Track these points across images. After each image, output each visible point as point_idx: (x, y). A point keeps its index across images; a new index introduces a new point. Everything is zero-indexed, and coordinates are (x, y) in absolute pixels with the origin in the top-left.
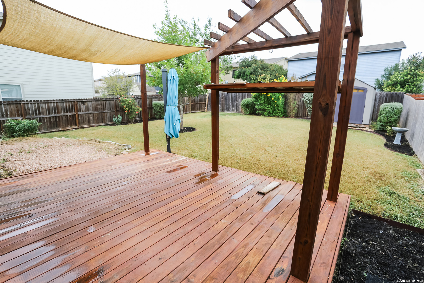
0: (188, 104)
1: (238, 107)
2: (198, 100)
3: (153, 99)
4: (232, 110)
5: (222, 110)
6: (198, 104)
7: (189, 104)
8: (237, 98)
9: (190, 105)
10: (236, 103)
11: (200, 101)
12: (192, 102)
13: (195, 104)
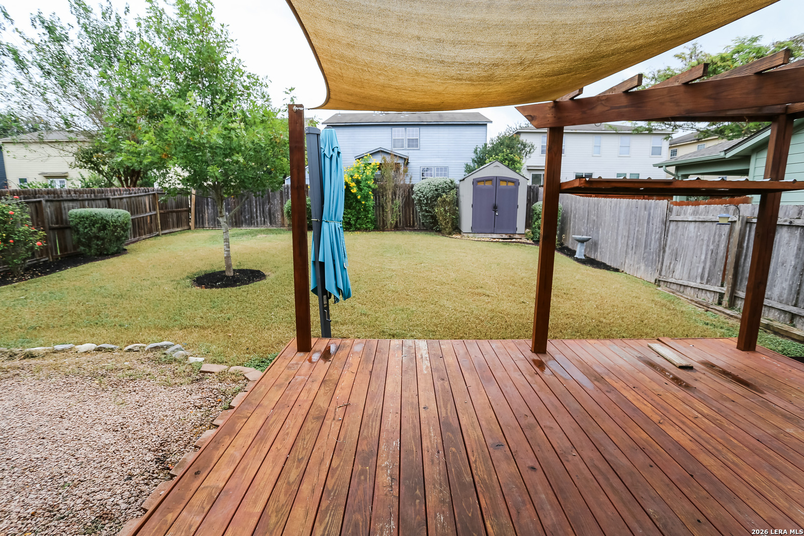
0: (154, 213)
1: (272, 216)
2: (174, 204)
3: (66, 204)
4: (259, 222)
5: (236, 225)
6: (174, 212)
7: (156, 215)
8: (269, 196)
9: (158, 215)
10: (267, 208)
11: (177, 207)
12: (162, 209)
13: (168, 212)
